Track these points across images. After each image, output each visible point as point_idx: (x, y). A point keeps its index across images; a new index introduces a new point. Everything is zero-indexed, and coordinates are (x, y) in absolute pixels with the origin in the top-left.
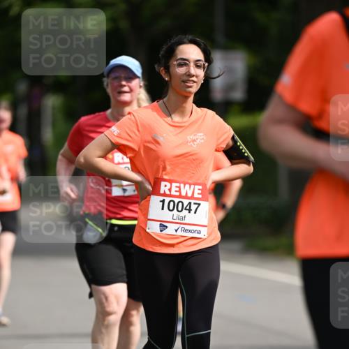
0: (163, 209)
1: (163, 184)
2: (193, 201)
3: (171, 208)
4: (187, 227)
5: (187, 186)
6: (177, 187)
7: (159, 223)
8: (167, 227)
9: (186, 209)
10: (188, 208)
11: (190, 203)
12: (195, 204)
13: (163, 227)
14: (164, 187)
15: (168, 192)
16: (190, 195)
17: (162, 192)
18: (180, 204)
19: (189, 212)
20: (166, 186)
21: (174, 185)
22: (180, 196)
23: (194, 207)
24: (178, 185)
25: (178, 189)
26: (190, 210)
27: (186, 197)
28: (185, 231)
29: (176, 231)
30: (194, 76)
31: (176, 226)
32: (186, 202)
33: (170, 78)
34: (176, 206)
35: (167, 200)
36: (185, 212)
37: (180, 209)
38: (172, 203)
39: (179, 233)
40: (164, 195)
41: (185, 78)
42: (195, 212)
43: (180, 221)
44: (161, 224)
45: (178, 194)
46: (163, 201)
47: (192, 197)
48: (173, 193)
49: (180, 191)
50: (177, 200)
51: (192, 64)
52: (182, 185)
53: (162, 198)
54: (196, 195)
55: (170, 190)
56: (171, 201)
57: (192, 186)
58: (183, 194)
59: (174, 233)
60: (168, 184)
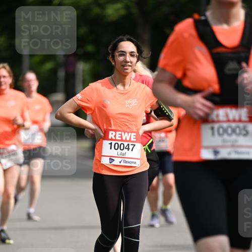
0: (111, 149)
1: (110, 132)
2: (130, 143)
3: (116, 148)
4: (127, 160)
5: (126, 134)
6: (119, 134)
7: (109, 158)
8: (114, 160)
9: (126, 148)
10: (127, 147)
11: (128, 145)
12: (131, 145)
13: (112, 160)
14: (111, 135)
15: (114, 138)
16: (128, 139)
17: (110, 138)
18: (122, 145)
19: (128, 150)
20: (112, 134)
21: (118, 133)
22: (122, 140)
23: (131, 147)
24: (120, 133)
25: (120, 136)
26: (128, 149)
27: (126, 141)
28: (126, 162)
29: (120, 162)
30: (129, 62)
31: (120, 160)
32: (126, 144)
33: (115, 62)
34: (119, 147)
35: (114, 143)
36: (125, 150)
37: (122, 148)
38: (117, 145)
39: (122, 164)
40: (112, 139)
42: (132, 150)
43: (122, 156)
44: (110, 159)
45: (120, 139)
46: (111, 144)
47: (130, 141)
48: (117, 138)
49: (121, 137)
50: (120, 143)
51: (128, 55)
52: (123, 133)
53: (110, 142)
54: (132, 139)
55: (115, 136)
56: (116, 143)
57: (130, 134)
58: (124, 139)
59: (119, 164)
60: (114, 133)
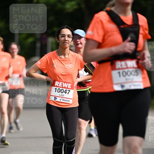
0: (56, 91)
1: (56, 82)
2: (67, 89)
3: (59, 91)
4: (64, 99)
7: (54, 97)
8: (57, 98)
9: (64, 92)
10: (65, 92)
11: (66, 90)
13: (55, 98)
16: (66, 87)
17: (56, 85)
18: (62, 90)
20: (57, 83)
21: (60, 83)
22: (62, 87)
23: (67, 92)
25: (62, 84)
26: (66, 93)
27: (65, 88)
28: (64, 100)
29: (60, 100)
30: (67, 41)
31: (60, 98)
32: (65, 89)
33: (59, 41)
34: (61, 91)
35: (57, 88)
36: (64, 93)
37: (62, 92)
38: (59, 90)
39: (61, 101)
40: (57, 86)
41: (64, 42)
42: (68, 94)
43: (61, 96)
46: (56, 89)
47: (67, 88)
48: (60, 86)
49: (62, 85)
50: (61, 89)
51: (66, 36)
52: (63, 83)
53: (55, 88)
54: (69, 87)
55: (59, 85)
57: (68, 84)
58: (64, 86)
59: (59, 101)
60: (58, 83)
